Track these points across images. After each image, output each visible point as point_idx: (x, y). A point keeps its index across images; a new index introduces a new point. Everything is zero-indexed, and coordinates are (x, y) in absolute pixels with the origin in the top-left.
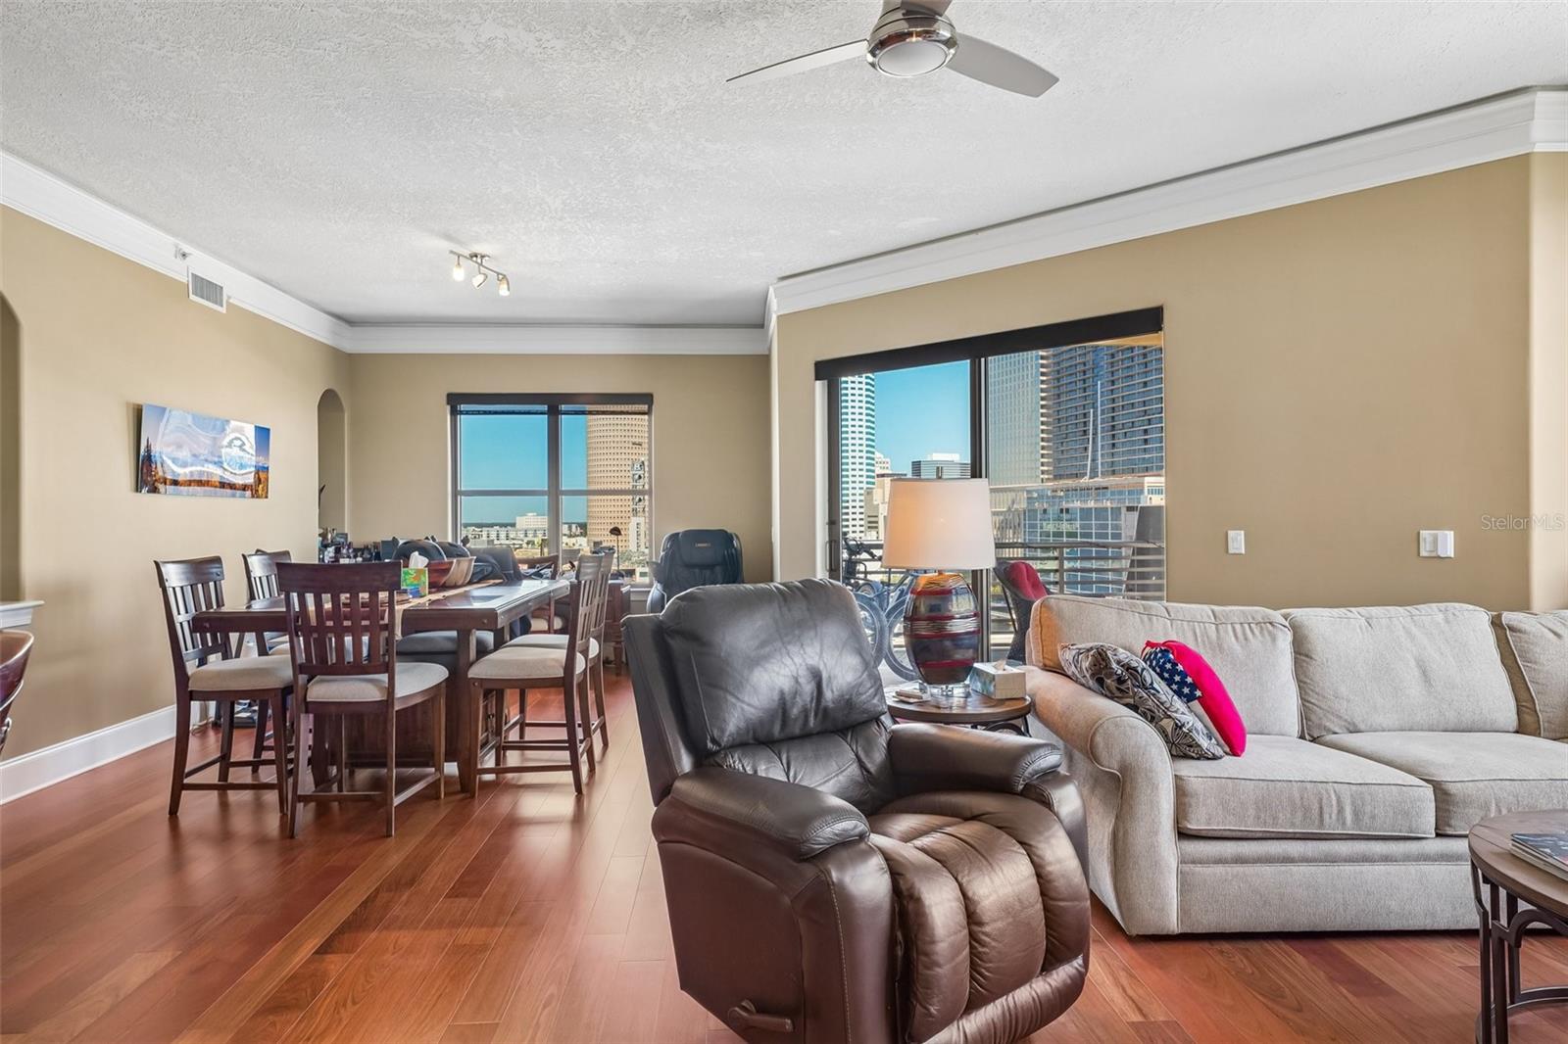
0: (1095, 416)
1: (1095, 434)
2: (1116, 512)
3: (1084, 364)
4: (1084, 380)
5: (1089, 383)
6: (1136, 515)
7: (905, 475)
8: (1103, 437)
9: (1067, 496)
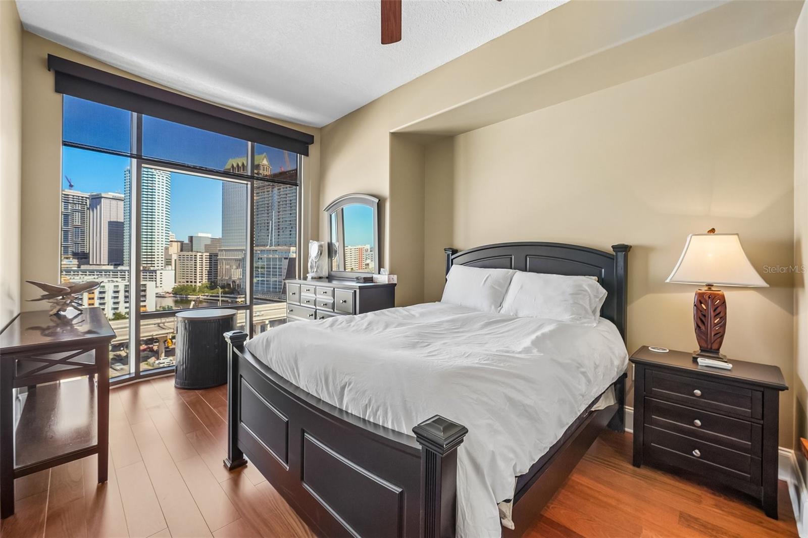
0: (272, 224)
1: (272, 230)
2: (280, 259)
3: (268, 204)
4: (268, 210)
5: (270, 211)
6: (288, 260)
7: (185, 242)
8: (275, 232)
9: (261, 253)
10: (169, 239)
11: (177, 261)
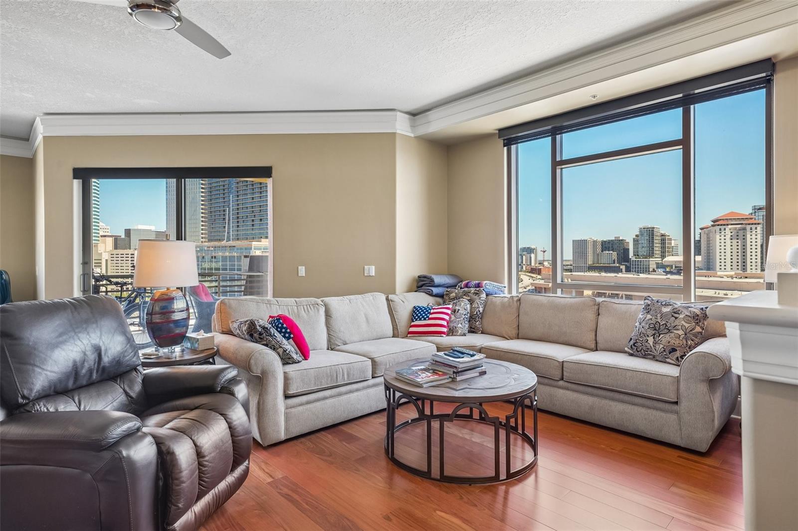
0: (229, 211)
1: (229, 220)
2: (239, 258)
3: (224, 186)
4: (224, 194)
5: (226, 195)
6: (248, 259)
7: (120, 236)
8: (233, 222)
9: (215, 250)
10: (99, 234)
11: (109, 262)
